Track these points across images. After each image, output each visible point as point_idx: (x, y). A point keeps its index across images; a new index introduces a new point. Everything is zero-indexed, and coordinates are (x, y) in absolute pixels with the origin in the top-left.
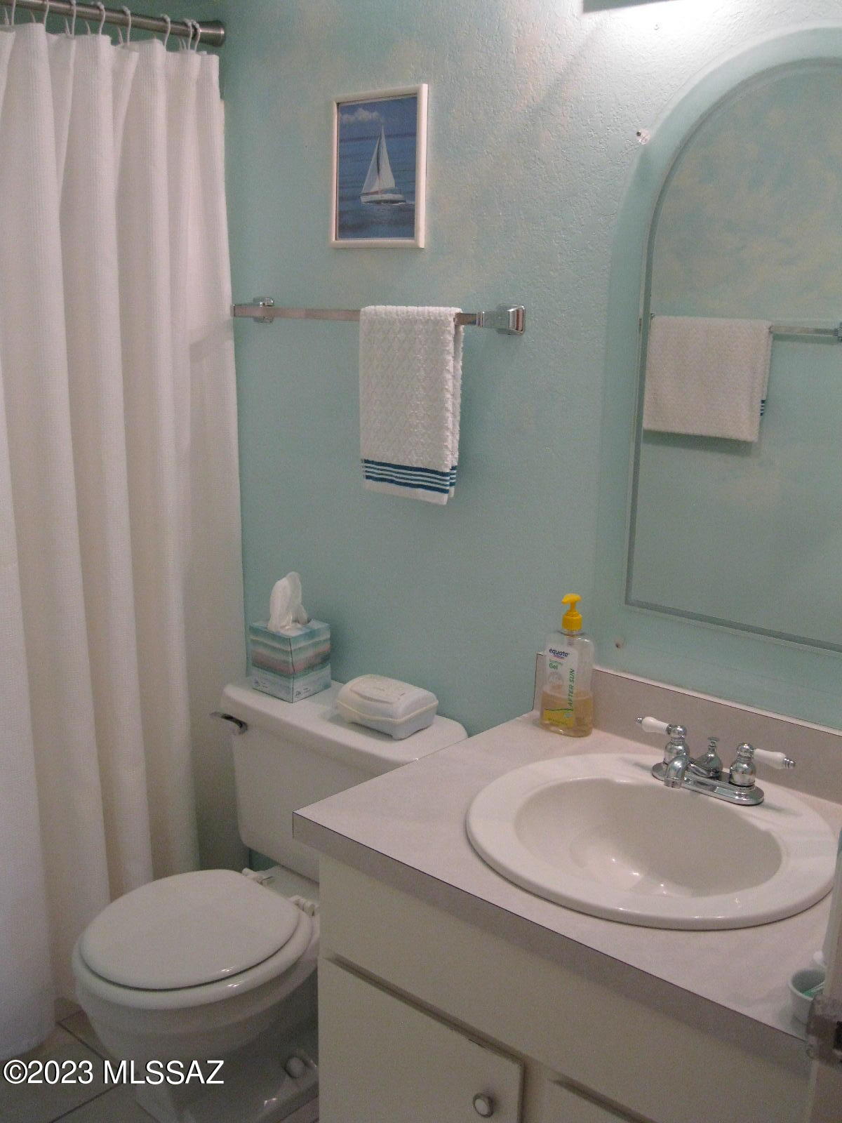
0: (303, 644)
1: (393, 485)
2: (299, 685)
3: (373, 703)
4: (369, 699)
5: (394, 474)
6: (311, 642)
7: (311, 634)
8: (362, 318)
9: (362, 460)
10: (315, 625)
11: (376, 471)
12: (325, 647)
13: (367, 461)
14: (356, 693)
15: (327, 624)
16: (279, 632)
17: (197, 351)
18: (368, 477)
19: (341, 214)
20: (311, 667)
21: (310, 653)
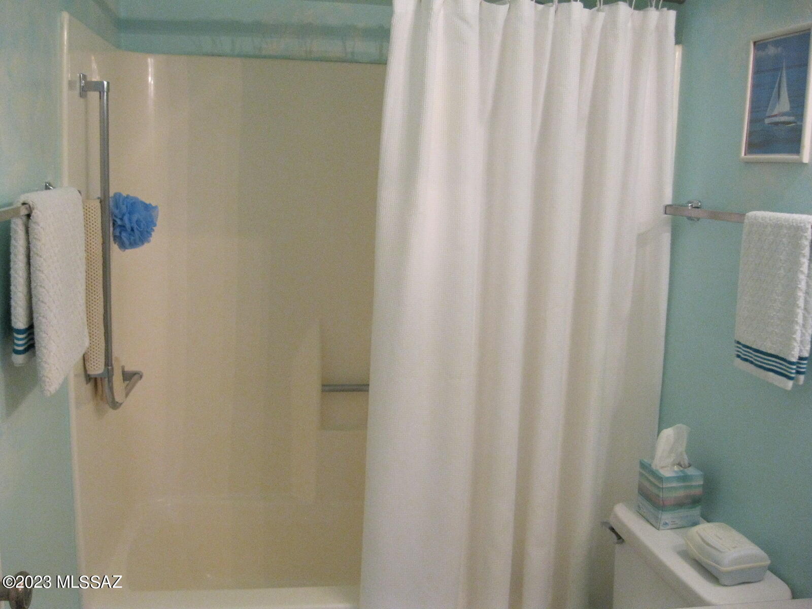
0: (674, 484)
1: (752, 366)
2: (666, 517)
3: (707, 547)
4: (708, 544)
5: (753, 356)
6: (682, 484)
7: (684, 478)
8: (746, 221)
9: (735, 341)
10: (691, 471)
11: (743, 351)
12: (698, 491)
13: (738, 343)
14: (700, 536)
15: (701, 473)
16: (658, 471)
17: (642, 240)
18: (738, 356)
19: (750, 134)
20: (680, 505)
21: (681, 493)
